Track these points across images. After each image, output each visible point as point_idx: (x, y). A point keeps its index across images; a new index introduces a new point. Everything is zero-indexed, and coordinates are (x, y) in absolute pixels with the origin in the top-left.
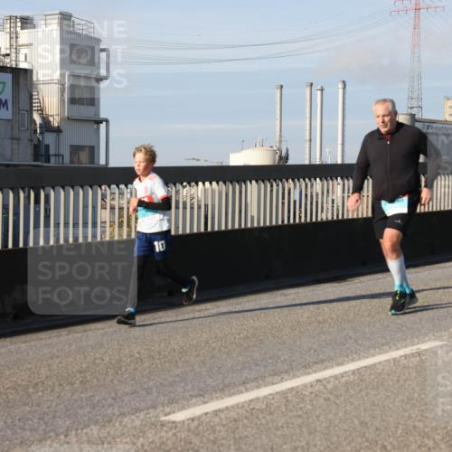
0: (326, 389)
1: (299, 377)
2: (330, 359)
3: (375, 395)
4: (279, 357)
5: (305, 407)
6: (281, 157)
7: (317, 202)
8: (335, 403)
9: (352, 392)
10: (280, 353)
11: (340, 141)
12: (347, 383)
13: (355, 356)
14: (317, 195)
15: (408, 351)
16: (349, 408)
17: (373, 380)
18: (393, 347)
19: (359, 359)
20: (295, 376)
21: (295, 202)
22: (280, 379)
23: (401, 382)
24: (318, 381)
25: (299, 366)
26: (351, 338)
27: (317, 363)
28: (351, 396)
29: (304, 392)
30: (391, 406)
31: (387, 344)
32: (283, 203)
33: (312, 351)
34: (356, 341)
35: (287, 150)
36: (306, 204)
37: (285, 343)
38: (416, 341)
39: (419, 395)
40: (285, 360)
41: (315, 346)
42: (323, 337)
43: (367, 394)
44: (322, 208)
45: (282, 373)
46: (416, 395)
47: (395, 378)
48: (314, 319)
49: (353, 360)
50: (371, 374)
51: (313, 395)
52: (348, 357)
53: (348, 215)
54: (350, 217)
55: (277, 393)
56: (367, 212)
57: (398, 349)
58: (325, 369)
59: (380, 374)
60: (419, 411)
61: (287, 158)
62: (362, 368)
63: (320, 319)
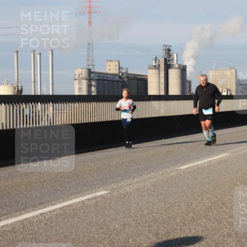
0: (45, 218)
1: (30, 212)
2: (48, 202)
3: (72, 221)
4: (19, 202)
5: (34, 229)
6: (18, 91)
7: (39, 116)
8: (50, 226)
9: (60, 220)
10: (19, 199)
11: (51, 83)
12: (57, 215)
13: (61, 200)
14: (39, 111)
15: (89, 196)
16: (58, 228)
17: (71, 213)
18: (82, 195)
19: (63, 201)
20: (28, 212)
21: (26, 115)
22: (20, 213)
23: (86, 213)
24: (41, 214)
25: (30, 206)
26: (59, 190)
27: (40, 204)
28: (59, 222)
29: (33, 221)
30: (81, 226)
31: (78, 193)
32: (20, 116)
33: (38, 198)
34: (62, 192)
35: (22, 87)
36: (33, 117)
37: (22, 193)
38: (94, 191)
39: (96, 220)
40: (23, 203)
41: (39, 195)
42: (44, 190)
43: (68, 220)
44: (42, 119)
45: (21, 210)
46: (94, 220)
47: (83, 212)
48: (38, 180)
49: (60, 202)
50: (70, 210)
51: (38, 222)
52: (57, 200)
53: (56, 123)
54: (57, 124)
55: (18, 221)
56: (67, 121)
57: (84, 196)
58: (45, 207)
59: (75, 209)
60: (96, 229)
61: (22, 91)
62: (65, 206)
63: (42, 180)
